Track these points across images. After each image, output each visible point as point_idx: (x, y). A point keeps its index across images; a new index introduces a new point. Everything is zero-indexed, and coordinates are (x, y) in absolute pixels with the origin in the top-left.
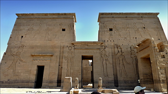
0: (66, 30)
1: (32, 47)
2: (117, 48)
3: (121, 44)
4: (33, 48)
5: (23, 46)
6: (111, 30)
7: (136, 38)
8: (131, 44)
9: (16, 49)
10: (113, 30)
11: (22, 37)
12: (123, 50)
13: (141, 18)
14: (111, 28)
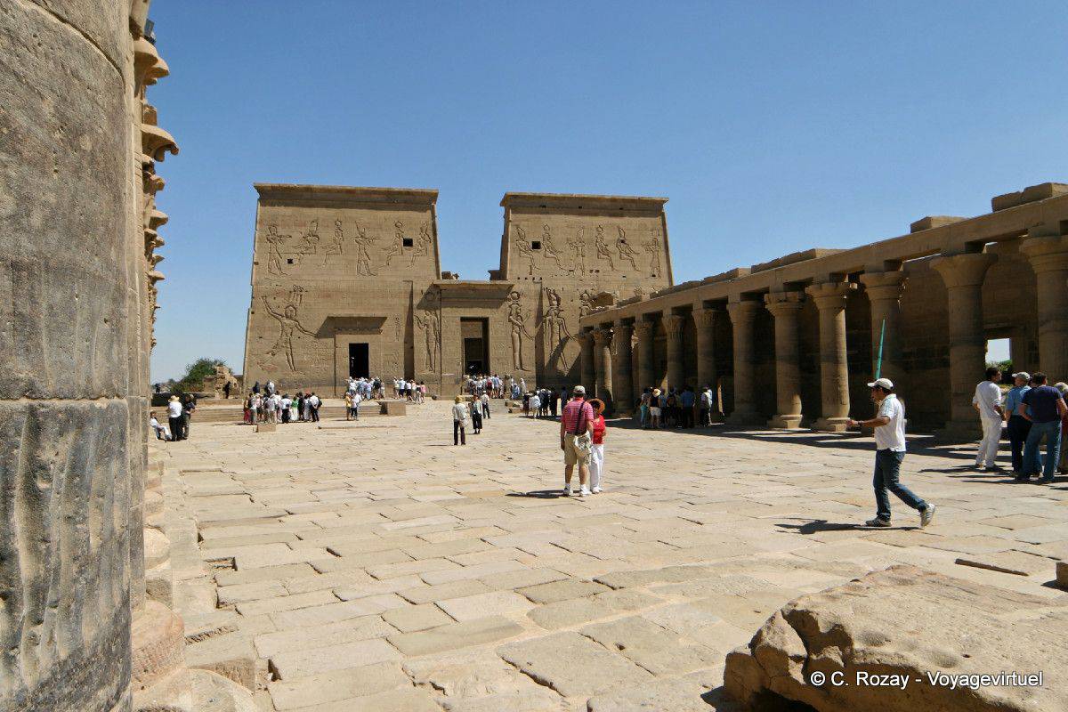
0: (414, 244)
1: (327, 295)
2: (550, 298)
3: (558, 289)
4: (329, 296)
5: (298, 291)
6: (536, 246)
7: (598, 271)
8: (582, 289)
9: (279, 300)
10: (542, 246)
11: (290, 261)
12: (562, 303)
13: (619, 212)
14: (536, 240)
